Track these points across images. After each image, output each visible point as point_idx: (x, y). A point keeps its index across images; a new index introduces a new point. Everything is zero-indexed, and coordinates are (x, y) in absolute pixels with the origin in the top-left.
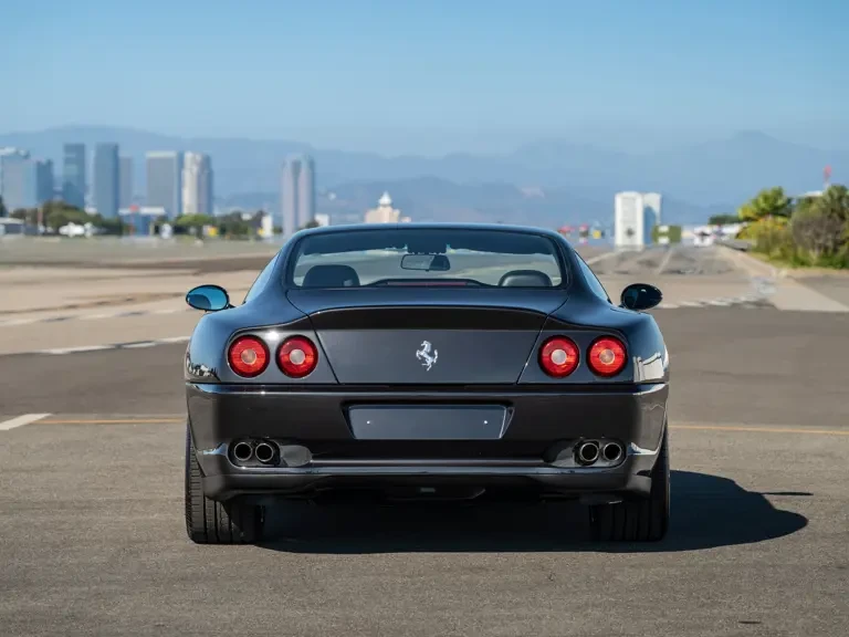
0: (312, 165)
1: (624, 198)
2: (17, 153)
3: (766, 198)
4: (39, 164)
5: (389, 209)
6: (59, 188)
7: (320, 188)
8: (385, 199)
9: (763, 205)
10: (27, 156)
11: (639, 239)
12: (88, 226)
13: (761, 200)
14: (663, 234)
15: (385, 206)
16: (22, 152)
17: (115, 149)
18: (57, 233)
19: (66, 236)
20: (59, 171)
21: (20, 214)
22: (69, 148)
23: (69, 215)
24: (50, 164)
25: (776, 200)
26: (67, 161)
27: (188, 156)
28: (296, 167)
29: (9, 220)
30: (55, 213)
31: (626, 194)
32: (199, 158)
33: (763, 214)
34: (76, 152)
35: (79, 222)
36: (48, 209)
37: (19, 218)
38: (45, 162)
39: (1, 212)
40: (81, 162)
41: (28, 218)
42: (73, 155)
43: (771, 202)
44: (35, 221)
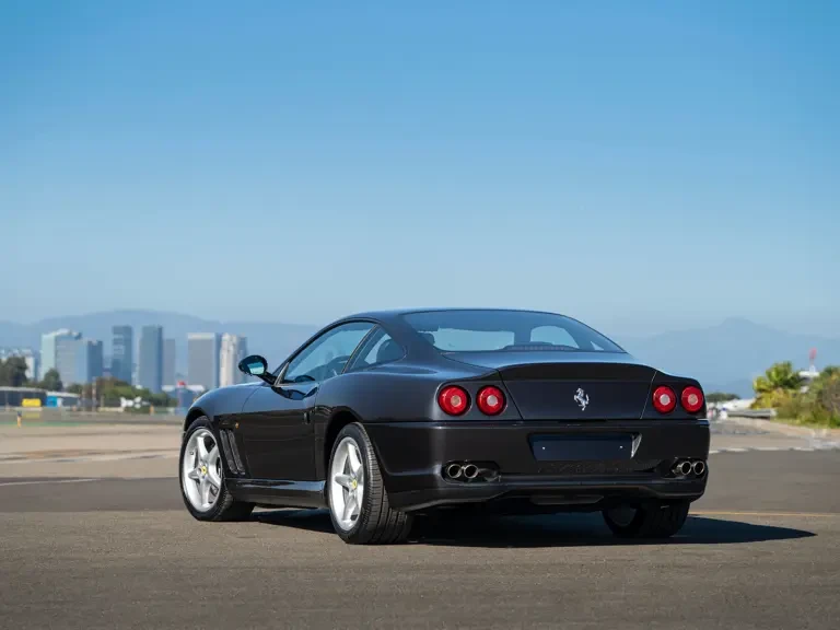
2: (70, 334)
3: (778, 372)
4: (90, 343)
6: (108, 366)
9: (775, 378)
10: (79, 337)
12: (138, 399)
13: (774, 374)
16: (75, 334)
17: (160, 330)
20: (108, 351)
21: (75, 388)
22: (116, 330)
23: (121, 390)
24: (100, 343)
25: (786, 373)
26: (116, 342)
27: (226, 337)
29: (65, 394)
30: (107, 389)
32: (235, 340)
33: (776, 386)
34: (124, 334)
35: (129, 397)
36: (101, 383)
37: (75, 392)
38: (95, 342)
39: (58, 387)
40: (128, 343)
41: (83, 393)
42: (121, 337)
43: (782, 376)
44: (89, 395)
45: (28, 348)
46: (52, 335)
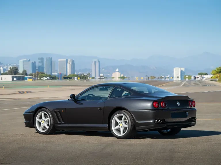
0: (99, 62)
1: (176, 69)
3: (218, 69)
4: (32, 62)
5: (118, 72)
6: (37, 68)
7: (101, 67)
8: (117, 70)
9: (217, 71)
10: (29, 61)
11: (180, 79)
12: (48, 77)
14: (187, 78)
15: (117, 71)
16: (28, 60)
17: (51, 58)
18: (40, 79)
19: (43, 80)
20: (37, 64)
21: (31, 75)
22: (39, 59)
23: (43, 75)
24: (35, 62)
26: (39, 62)
27: (69, 60)
28: (95, 62)
29: (29, 76)
30: (40, 75)
31: (176, 68)
32: (71, 61)
33: (218, 73)
35: (46, 77)
37: (31, 76)
38: (34, 62)
39: (26, 74)
40: (42, 62)
41: (33, 76)
42: (41, 60)
43: (219, 70)
44: (35, 76)
45: (15, 64)
46: (22, 60)
